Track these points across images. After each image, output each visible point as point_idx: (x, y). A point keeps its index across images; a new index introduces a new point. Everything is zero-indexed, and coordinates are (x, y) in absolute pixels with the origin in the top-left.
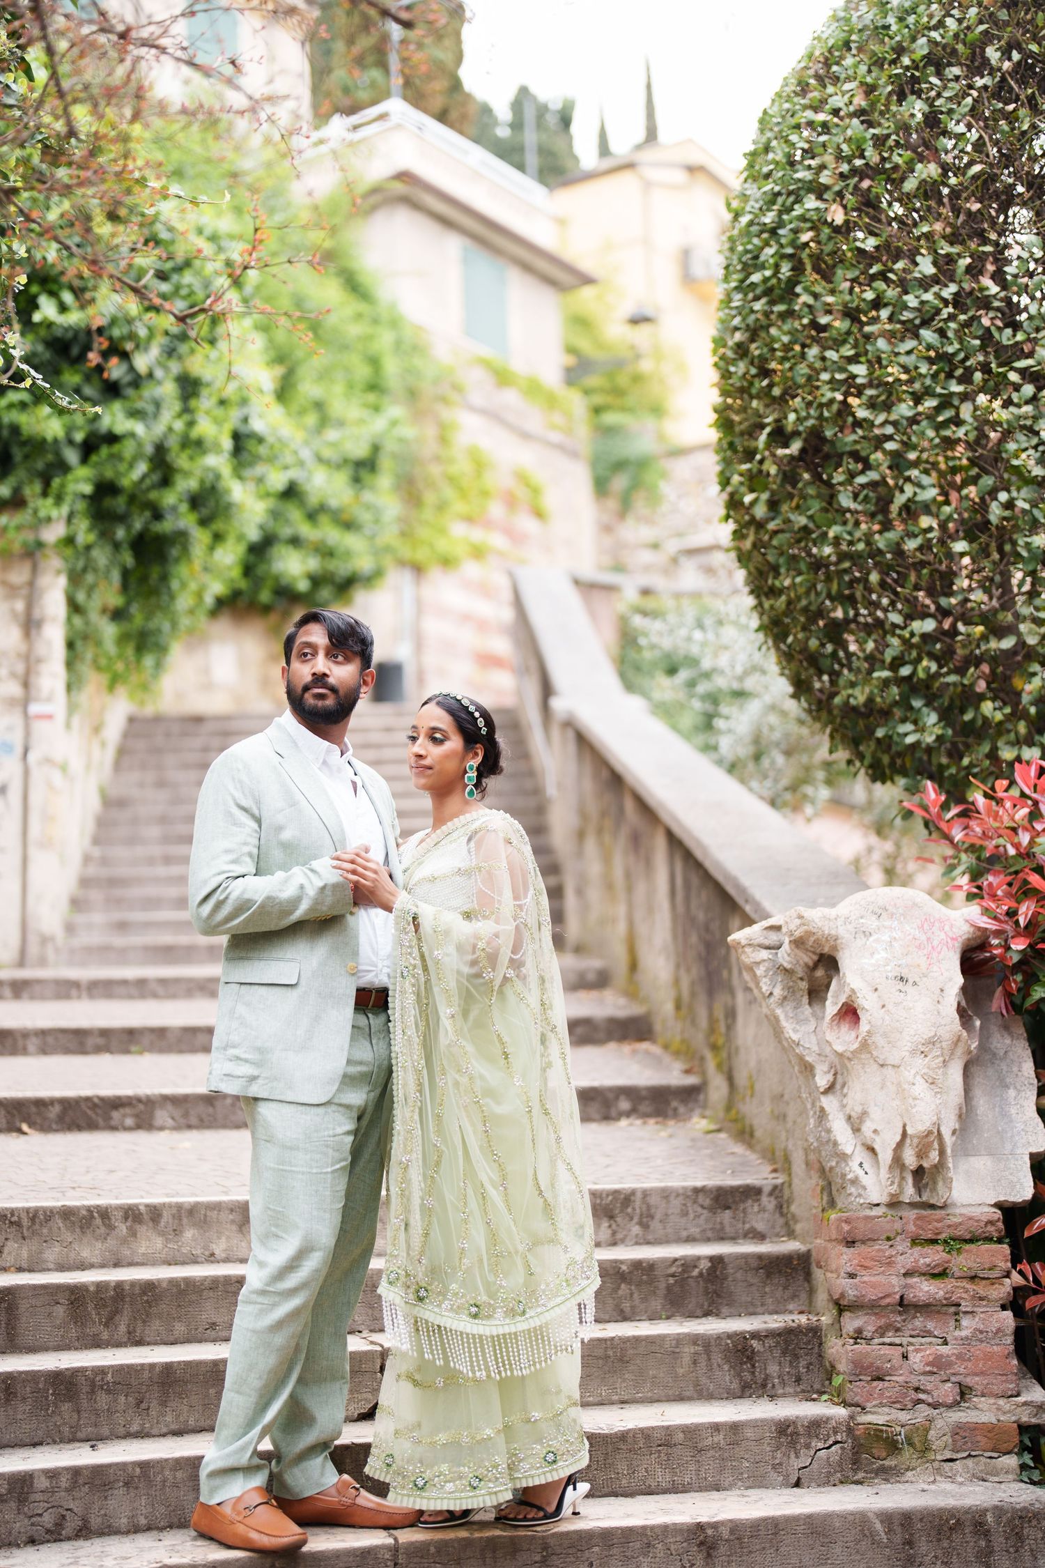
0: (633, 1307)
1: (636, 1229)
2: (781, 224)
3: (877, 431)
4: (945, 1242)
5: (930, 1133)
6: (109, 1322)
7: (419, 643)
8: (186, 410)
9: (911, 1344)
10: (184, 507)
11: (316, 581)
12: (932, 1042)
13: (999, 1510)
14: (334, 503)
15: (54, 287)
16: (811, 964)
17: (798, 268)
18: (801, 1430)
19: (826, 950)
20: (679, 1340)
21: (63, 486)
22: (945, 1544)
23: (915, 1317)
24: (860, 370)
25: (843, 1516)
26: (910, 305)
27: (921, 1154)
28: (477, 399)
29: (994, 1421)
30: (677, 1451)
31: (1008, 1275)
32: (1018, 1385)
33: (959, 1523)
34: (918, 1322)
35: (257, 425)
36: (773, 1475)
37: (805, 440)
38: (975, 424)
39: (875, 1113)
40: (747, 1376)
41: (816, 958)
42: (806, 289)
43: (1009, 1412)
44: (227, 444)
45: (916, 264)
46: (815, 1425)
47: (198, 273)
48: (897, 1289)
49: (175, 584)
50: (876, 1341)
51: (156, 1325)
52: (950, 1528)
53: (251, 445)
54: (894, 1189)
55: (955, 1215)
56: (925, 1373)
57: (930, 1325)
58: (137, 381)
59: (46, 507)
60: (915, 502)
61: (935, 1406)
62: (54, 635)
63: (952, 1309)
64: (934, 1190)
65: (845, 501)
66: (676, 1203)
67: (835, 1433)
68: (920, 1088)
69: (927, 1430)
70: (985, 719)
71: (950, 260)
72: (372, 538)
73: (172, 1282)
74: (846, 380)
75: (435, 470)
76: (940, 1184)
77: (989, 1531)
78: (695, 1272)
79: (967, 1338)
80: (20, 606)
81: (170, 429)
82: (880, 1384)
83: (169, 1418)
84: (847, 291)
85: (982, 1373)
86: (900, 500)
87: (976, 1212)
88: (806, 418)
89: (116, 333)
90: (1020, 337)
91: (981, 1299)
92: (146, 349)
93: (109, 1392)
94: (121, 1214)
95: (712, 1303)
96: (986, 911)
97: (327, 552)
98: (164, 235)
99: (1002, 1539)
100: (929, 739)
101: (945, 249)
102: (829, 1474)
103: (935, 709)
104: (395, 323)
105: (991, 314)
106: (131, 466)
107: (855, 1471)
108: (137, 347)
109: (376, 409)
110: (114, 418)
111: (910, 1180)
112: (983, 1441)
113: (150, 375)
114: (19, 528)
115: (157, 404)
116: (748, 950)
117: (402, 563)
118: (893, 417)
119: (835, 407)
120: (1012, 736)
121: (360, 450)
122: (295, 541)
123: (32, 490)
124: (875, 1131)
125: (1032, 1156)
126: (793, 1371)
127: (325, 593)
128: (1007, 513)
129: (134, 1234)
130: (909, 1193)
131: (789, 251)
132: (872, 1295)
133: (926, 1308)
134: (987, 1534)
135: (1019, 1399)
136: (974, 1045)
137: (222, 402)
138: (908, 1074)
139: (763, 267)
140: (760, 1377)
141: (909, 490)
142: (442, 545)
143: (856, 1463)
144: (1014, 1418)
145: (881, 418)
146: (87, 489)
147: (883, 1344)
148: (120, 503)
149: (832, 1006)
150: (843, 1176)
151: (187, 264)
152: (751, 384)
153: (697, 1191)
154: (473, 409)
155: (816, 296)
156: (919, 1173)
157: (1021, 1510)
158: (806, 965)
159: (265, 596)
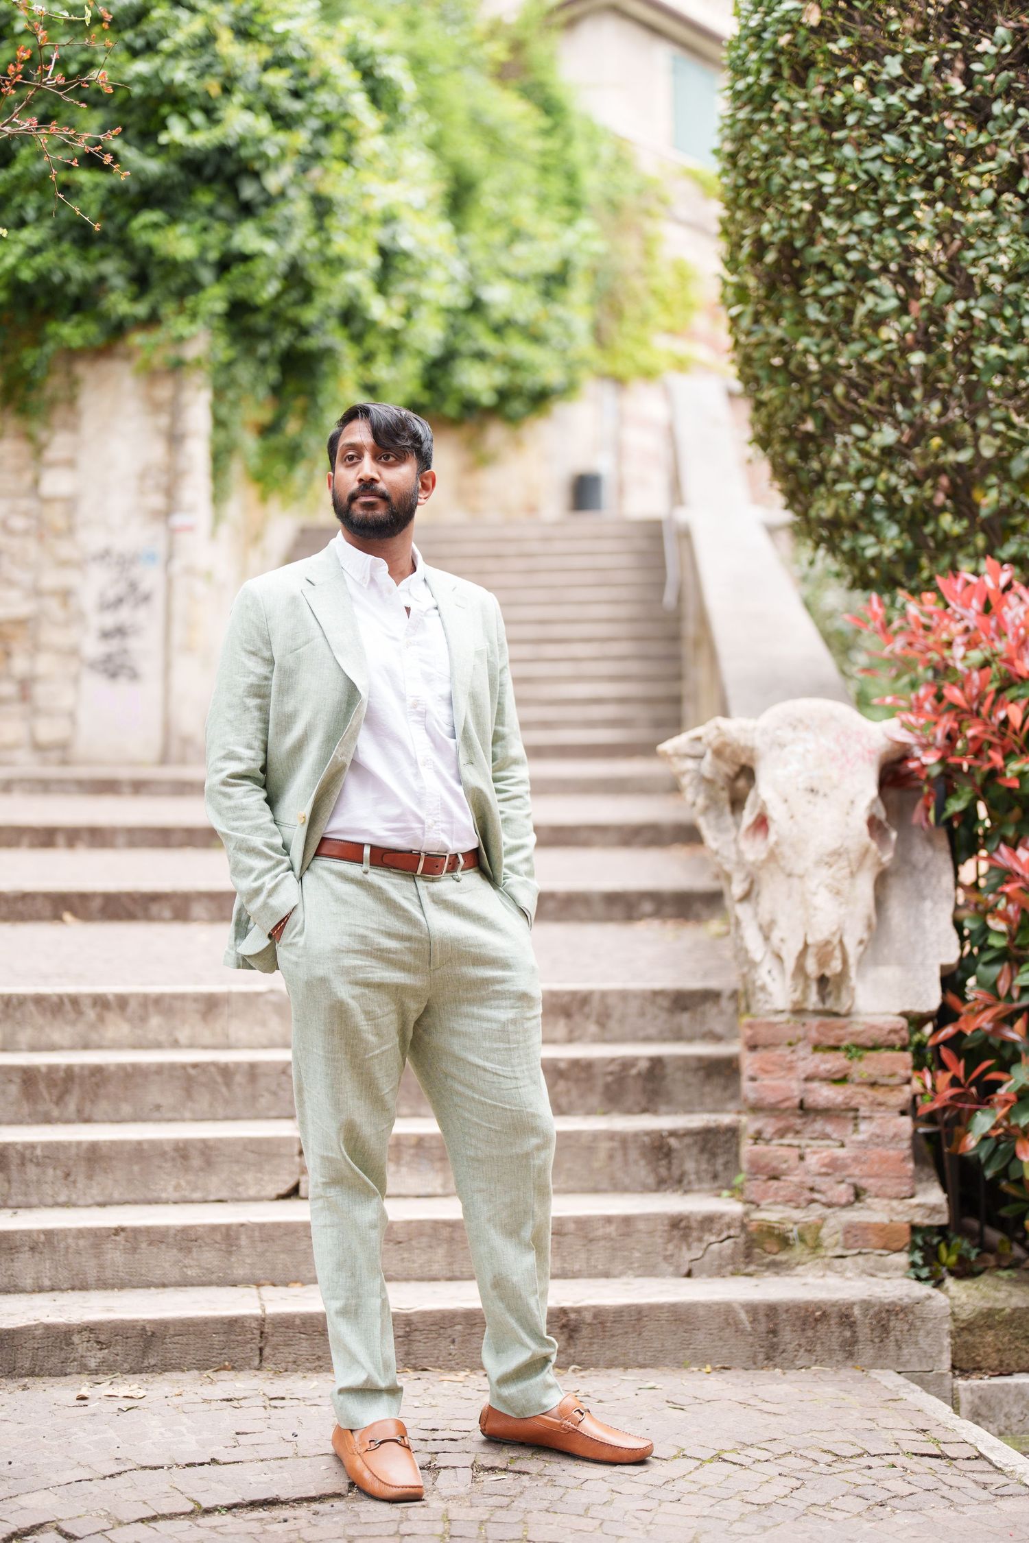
0: (571, 1104)
1: (593, 1028)
2: (764, 29)
3: (841, 241)
4: (848, 1050)
5: (828, 943)
6: (60, 1100)
7: (620, 451)
8: (320, 228)
9: (808, 1146)
10: (332, 324)
11: (504, 395)
12: (837, 854)
13: (866, 1305)
14: (521, 316)
15: (183, 108)
16: (731, 773)
17: (777, 75)
18: (694, 1225)
19: (743, 760)
20: (596, 1136)
21: (197, 304)
22: (810, 1333)
23: (814, 1120)
24: (828, 178)
25: (708, 1306)
26: (876, 109)
27: (823, 961)
28: (682, 211)
29: (886, 1220)
30: (568, 1240)
31: (908, 1081)
32: (912, 1188)
33: (824, 1314)
34: (819, 1125)
35: (405, 243)
36: (664, 1266)
37: (780, 251)
38: (936, 232)
39: (782, 922)
40: (663, 1172)
41: (737, 768)
42: (782, 96)
43: (902, 1213)
44: (373, 261)
45: (884, 65)
46: (708, 1221)
47: (334, 89)
48: (796, 1093)
49: (322, 400)
50: (775, 1142)
51: (104, 1106)
52: (816, 1320)
53: (398, 262)
54: (797, 996)
55: (857, 1023)
56: (820, 1174)
57: (829, 1129)
58: (270, 201)
59: (180, 326)
60: (877, 314)
61: (829, 1205)
62: (198, 451)
63: (851, 1114)
64: (838, 998)
65: (814, 312)
66: (634, 1006)
67: (729, 1226)
68: (822, 899)
69: (819, 1228)
70: (945, 533)
71: (920, 58)
72: (564, 351)
73: (121, 1067)
74: (813, 190)
75: (637, 284)
76: (844, 995)
77: (854, 1322)
78: (634, 1072)
79: (863, 1142)
80: (164, 421)
81: (304, 248)
82: (774, 1184)
83: (95, 1191)
84: (819, 97)
85: (877, 1176)
86: (861, 311)
87: (879, 1021)
88: (780, 228)
89: (245, 152)
90: (983, 139)
91: (880, 1104)
92: (277, 168)
93: (38, 1164)
94: (88, 1002)
95: (650, 1101)
96: (906, 726)
97: (514, 366)
98: (297, 54)
99: (867, 1330)
100: (888, 552)
101: (913, 47)
102: (720, 1267)
103: (898, 522)
104: (593, 135)
105: (955, 116)
106: (264, 282)
107: (748, 1264)
108: (268, 166)
109: (569, 222)
110: (247, 237)
111: (814, 988)
112: (874, 1240)
113: (282, 194)
114: (157, 346)
115: (289, 222)
116: (675, 760)
117: (603, 376)
118: (857, 227)
119: (804, 217)
120: (971, 550)
121: (549, 264)
122: (481, 356)
123: (168, 309)
124: (782, 940)
125: (943, 968)
126: (710, 1169)
127: (516, 406)
128: (964, 323)
129: (101, 1019)
130: (813, 1000)
131: (769, 55)
132: (771, 1098)
133: (826, 1112)
134: (852, 1325)
135: (914, 1201)
136: (887, 857)
137: (366, 219)
138: (812, 884)
139: (746, 73)
140: (676, 1172)
141: (870, 300)
142: (644, 357)
143: (748, 1256)
144: (906, 1219)
145: (845, 227)
146: (220, 307)
147: (782, 1145)
148: (260, 321)
149: (748, 817)
150: (754, 982)
151: (323, 82)
152: (738, 194)
153: (656, 994)
154: (679, 222)
155: (791, 102)
156: (823, 981)
157: (889, 1304)
158: (727, 776)
159: (451, 409)
